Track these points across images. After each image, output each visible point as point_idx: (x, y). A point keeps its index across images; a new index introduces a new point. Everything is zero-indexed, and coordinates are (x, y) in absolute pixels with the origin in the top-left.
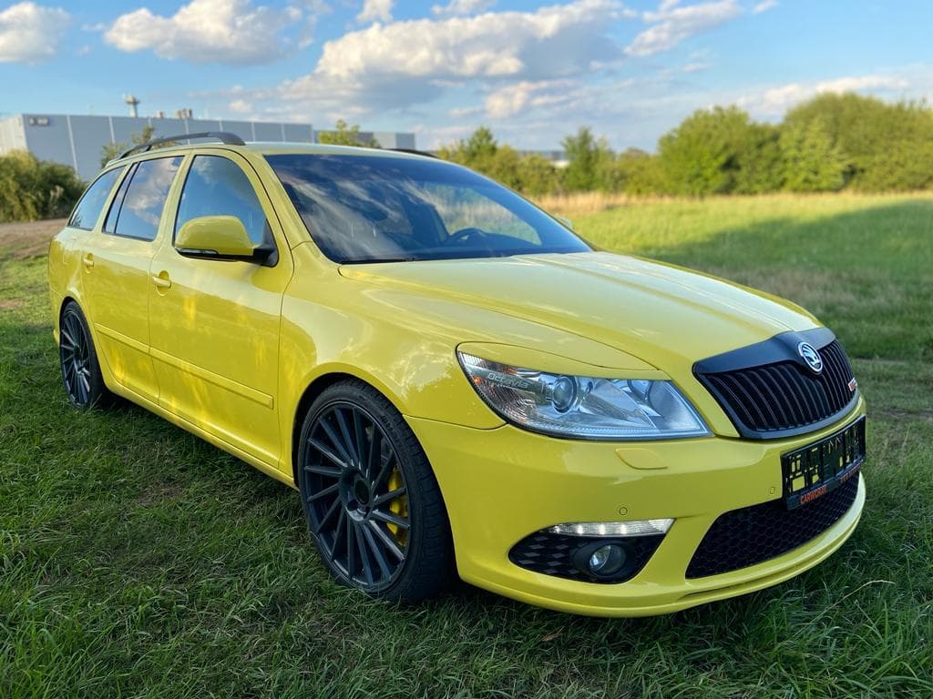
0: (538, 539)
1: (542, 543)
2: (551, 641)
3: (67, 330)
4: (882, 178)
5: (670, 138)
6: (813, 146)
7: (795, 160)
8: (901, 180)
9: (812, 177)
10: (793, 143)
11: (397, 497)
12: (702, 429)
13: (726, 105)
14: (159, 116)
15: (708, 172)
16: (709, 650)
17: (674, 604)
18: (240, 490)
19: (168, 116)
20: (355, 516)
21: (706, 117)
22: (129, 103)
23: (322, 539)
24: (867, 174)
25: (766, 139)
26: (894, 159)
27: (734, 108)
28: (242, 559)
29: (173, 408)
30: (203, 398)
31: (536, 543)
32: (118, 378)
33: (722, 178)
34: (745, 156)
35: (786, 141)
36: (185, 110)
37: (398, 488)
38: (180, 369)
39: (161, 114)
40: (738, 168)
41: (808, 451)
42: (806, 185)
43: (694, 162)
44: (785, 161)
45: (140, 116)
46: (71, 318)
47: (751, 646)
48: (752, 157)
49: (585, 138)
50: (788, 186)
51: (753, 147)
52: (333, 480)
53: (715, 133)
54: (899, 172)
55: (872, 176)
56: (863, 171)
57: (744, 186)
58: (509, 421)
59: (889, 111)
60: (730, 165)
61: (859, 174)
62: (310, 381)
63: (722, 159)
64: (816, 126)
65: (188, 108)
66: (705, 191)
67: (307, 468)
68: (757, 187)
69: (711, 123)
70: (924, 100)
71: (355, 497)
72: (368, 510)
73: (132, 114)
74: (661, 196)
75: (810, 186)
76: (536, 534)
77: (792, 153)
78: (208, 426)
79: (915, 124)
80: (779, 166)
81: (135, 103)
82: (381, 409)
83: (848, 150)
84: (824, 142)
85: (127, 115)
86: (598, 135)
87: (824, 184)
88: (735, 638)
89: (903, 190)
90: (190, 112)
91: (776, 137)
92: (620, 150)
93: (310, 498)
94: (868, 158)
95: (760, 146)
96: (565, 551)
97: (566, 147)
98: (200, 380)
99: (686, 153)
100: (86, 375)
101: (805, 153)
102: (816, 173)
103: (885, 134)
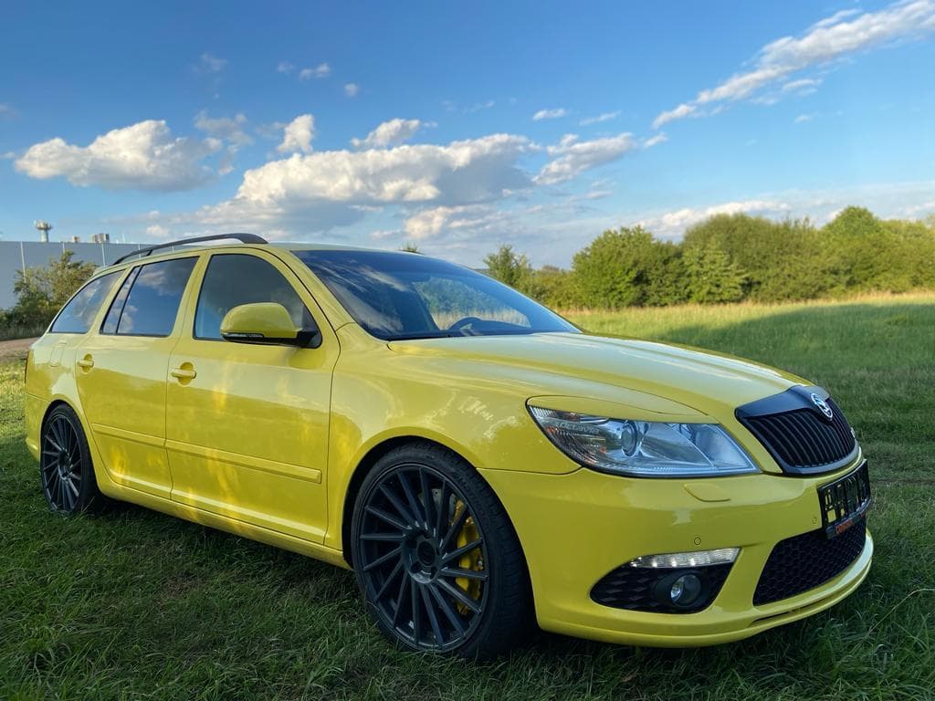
0: (620, 575)
1: (624, 578)
2: (630, 681)
3: (52, 435)
4: (778, 290)
5: (584, 256)
6: (713, 262)
7: (698, 274)
8: (795, 291)
9: (714, 289)
10: (695, 260)
11: (467, 553)
12: (750, 466)
13: (631, 227)
14: (73, 241)
15: (622, 286)
16: (775, 675)
17: (746, 630)
18: (267, 577)
19: (82, 241)
20: (420, 579)
21: (614, 237)
22: (40, 229)
23: (381, 608)
24: (763, 286)
25: (670, 256)
26: (786, 272)
27: (639, 229)
28: (299, 634)
29: (190, 501)
30: (231, 485)
31: (618, 579)
32: (116, 478)
33: (634, 292)
34: (653, 271)
35: (689, 257)
36: (101, 235)
37: (468, 543)
38: (205, 457)
39: (76, 238)
40: (648, 282)
41: (835, 486)
42: (711, 297)
43: (608, 277)
44: (689, 276)
45: (50, 241)
46: (59, 422)
47: (810, 669)
48: (659, 272)
49: (507, 256)
50: (694, 297)
51: (659, 264)
52: (394, 545)
53: (625, 251)
54: (792, 284)
55: (769, 287)
56: (759, 283)
57: (655, 298)
58: (584, 465)
59: (776, 230)
60: (640, 279)
61: (756, 287)
62: (368, 450)
63: (633, 274)
64: (713, 244)
65: (105, 233)
66: (620, 303)
67: (362, 536)
68: (666, 299)
69: (620, 242)
70: (807, 220)
71: (418, 560)
72: (433, 571)
73: (43, 239)
74: (581, 309)
75: (714, 298)
76: (619, 570)
77: (695, 268)
78: (234, 512)
79: (802, 241)
80: (685, 280)
81: (47, 229)
82: (451, 466)
83: (744, 264)
84: (722, 258)
85: (39, 241)
86: (517, 254)
87: (726, 296)
88: (795, 664)
89: (798, 300)
90: (107, 236)
91: (679, 255)
92: (537, 267)
93: (365, 568)
94: (762, 271)
95: (666, 262)
96: (646, 583)
97: (489, 264)
98: (229, 466)
99: (600, 269)
100: (73, 480)
101: (706, 268)
102: (718, 286)
103: (776, 251)
